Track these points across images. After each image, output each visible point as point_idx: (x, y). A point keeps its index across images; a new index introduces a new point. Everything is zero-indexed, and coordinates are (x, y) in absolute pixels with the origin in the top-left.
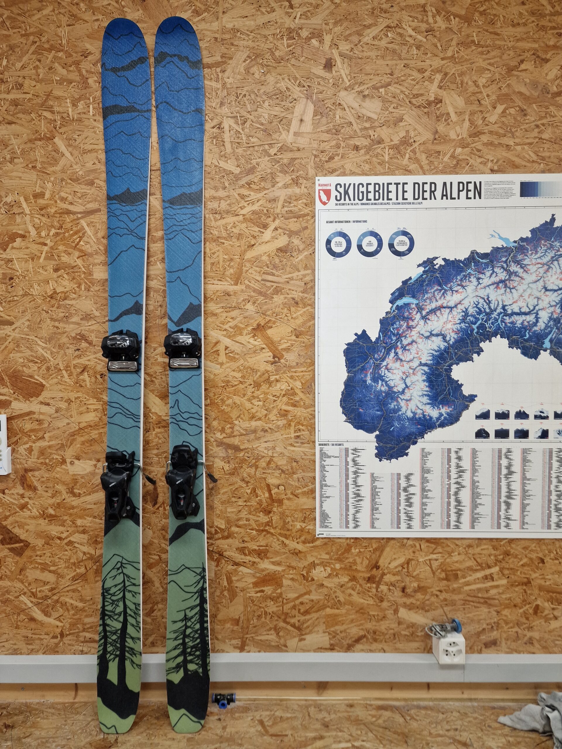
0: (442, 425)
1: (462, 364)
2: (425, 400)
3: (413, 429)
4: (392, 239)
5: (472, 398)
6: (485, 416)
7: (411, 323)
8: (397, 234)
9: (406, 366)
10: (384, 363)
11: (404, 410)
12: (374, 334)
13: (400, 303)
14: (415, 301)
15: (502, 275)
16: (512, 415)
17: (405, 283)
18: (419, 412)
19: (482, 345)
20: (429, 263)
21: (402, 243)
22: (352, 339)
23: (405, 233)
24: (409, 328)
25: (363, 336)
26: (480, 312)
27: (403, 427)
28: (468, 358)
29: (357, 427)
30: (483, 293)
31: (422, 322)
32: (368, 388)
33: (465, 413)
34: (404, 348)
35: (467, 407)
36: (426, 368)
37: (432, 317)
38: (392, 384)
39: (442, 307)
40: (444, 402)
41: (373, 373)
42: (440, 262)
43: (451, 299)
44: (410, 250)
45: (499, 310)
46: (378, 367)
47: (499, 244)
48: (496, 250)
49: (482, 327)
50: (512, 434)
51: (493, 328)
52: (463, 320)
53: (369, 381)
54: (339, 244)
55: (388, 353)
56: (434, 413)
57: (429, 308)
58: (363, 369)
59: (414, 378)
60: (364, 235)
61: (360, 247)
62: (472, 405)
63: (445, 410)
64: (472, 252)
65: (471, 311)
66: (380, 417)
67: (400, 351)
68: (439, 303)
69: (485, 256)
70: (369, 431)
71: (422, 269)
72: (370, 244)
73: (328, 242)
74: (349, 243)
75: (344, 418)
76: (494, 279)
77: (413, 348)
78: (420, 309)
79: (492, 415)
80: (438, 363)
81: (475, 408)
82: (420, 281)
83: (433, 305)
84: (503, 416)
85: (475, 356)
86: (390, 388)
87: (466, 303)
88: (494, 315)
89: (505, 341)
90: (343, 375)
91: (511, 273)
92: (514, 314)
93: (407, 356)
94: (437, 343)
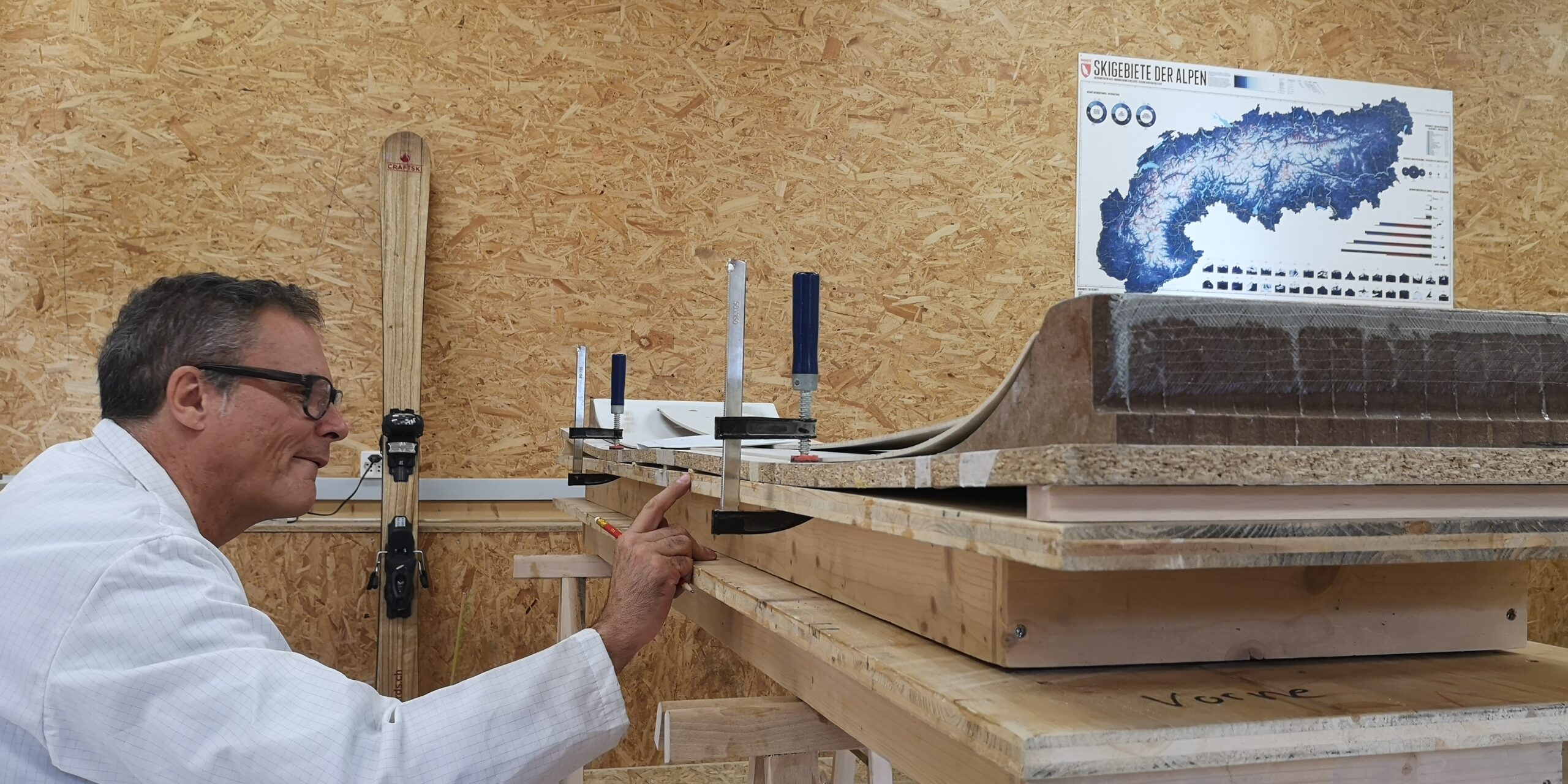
0: (1177, 276)
1: (1193, 223)
2: (1164, 253)
3: (1155, 278)
4: (1139, 112)
5: (1199, 254)
6: (1209, 269)
7: (1154, 185)
8: (1143, 108)
9: (1150, 222)
10: (1133, 219)
11: (1147, 261)
12: (1124, 193)
13: (1145, 166)
14: (1156, 166)
15: (1223, 151)
16: (1230, 270)
17: (1149, 150)
18: (1159, 263)
19: (1207, 208)
20: (1167, 134)
21: (1146, 116)
22: (1107, 195)
23: (1149, 108)
24: (1152, 189)
25: (1116, 194)
26: (1206, 180)
27: (1146, 276)
28: (1195, 218)
29: (1110, 274)
30: (1207, 164)
31: (1162, 185)
32: (1119, 239)
33: (1194, 266)
34: (1148, 206)
35: (1196, 261)
36: (1165, 225)
37: (1169, 181)
38: (1138, 237)
39: (1176, 173)
40: (1179, 255)
41: (1123, 227)
42: (1175, 135)
43: (1185, 167)
44: (1153, 122)
45: (1220, 180)
46: (1127, 222)
47: (1220, 124)
48: (1217, 129)
49: (1207, 192)
50: (1230, 286)
51: (1216, 194)
52: (1194, 186)
53: (1120, 234)
54: (1097, 112)
55: (1135, 210)
56: (1170, 264)
57: (1167, 173)
58: (1116, 223)
59: (1156, 233)
60: (1117, 106)
61: (1114, 116)
62: (1200, 259)
63: (1179, 263)
64: (1200, 130)
65: (1199, 178)
66: (1128, 266)
67: (1144, 209)
68: (1175, 170)
69: (1209, 133)
70: (1120, 278)
71: (1162, 140)
72: (1121, 114)
73: (1089, 109)
74: (1105, 111)
75: (1100, 265)
76: (1216, 153)
77: (1155, 206)
78: (1161, 174)
79: (1215, 269)
80: (1174, 222)
81: (1202, 263)
82: (1160, 149)
83: (1171, 172)
84: (1223, 270)
85: (1202, 217)
86: (1137, 241)
87: (1195, 171)
88: (1216, 183)
89: (1225, 206)
90: (1100, 227)
91: (1229, 150)
92: (1230, 183)
93: (1150, 214)
94: (1173, 205)
